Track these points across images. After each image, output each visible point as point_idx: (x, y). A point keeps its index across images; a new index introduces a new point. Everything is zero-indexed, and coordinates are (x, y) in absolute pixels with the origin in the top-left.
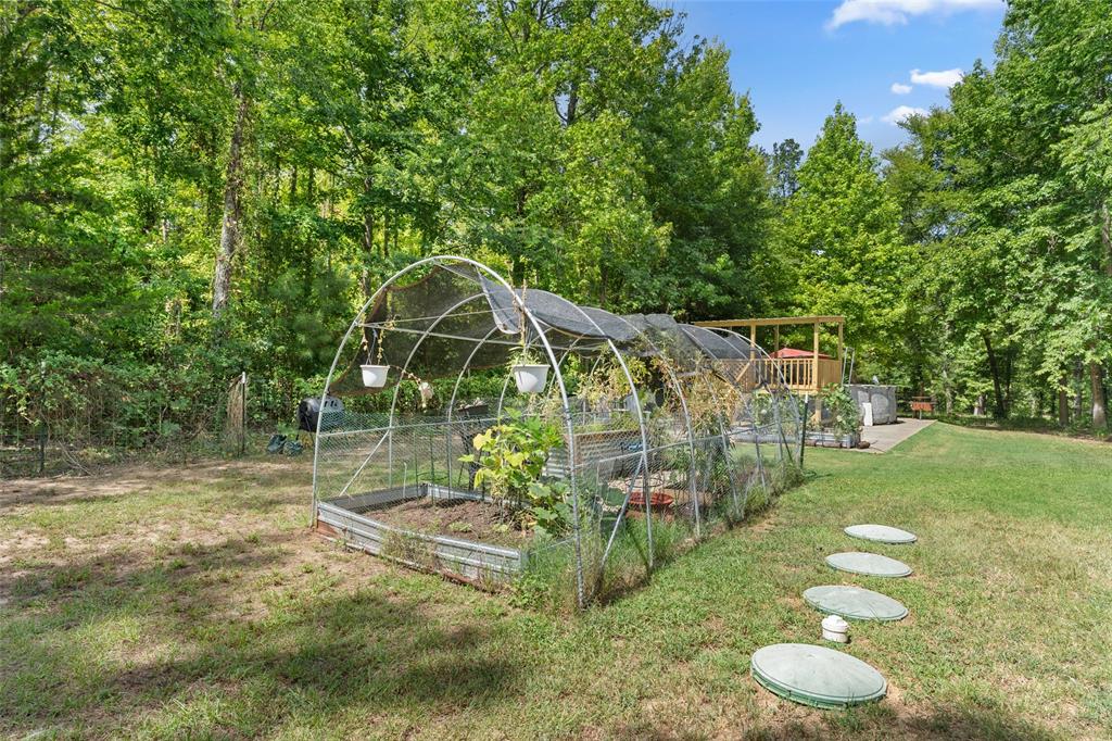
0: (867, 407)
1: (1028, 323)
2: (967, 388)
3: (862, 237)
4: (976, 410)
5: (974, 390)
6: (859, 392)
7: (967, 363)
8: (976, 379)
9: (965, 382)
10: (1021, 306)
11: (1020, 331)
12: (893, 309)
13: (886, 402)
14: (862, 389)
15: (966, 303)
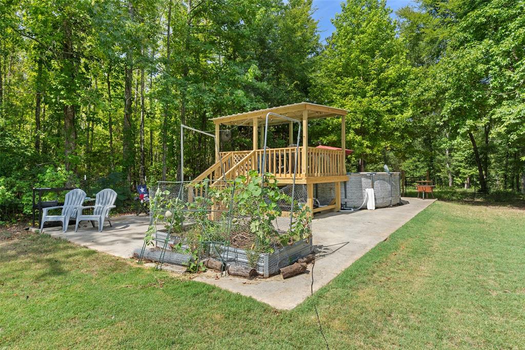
0: (370, 193)
1: (512, 117)
2: (460, 173)
3: (378, 60)
4: (466, 185)
5: (464, 174)
6: (363, 179)
7: (460, 159)
8: (465, 168)
9: (459, 170)
10: (504, 103)
11: (505, 124)
12: (402, 114)
13: (389, 187)
14: (366, 176)
15: (457, 104)
